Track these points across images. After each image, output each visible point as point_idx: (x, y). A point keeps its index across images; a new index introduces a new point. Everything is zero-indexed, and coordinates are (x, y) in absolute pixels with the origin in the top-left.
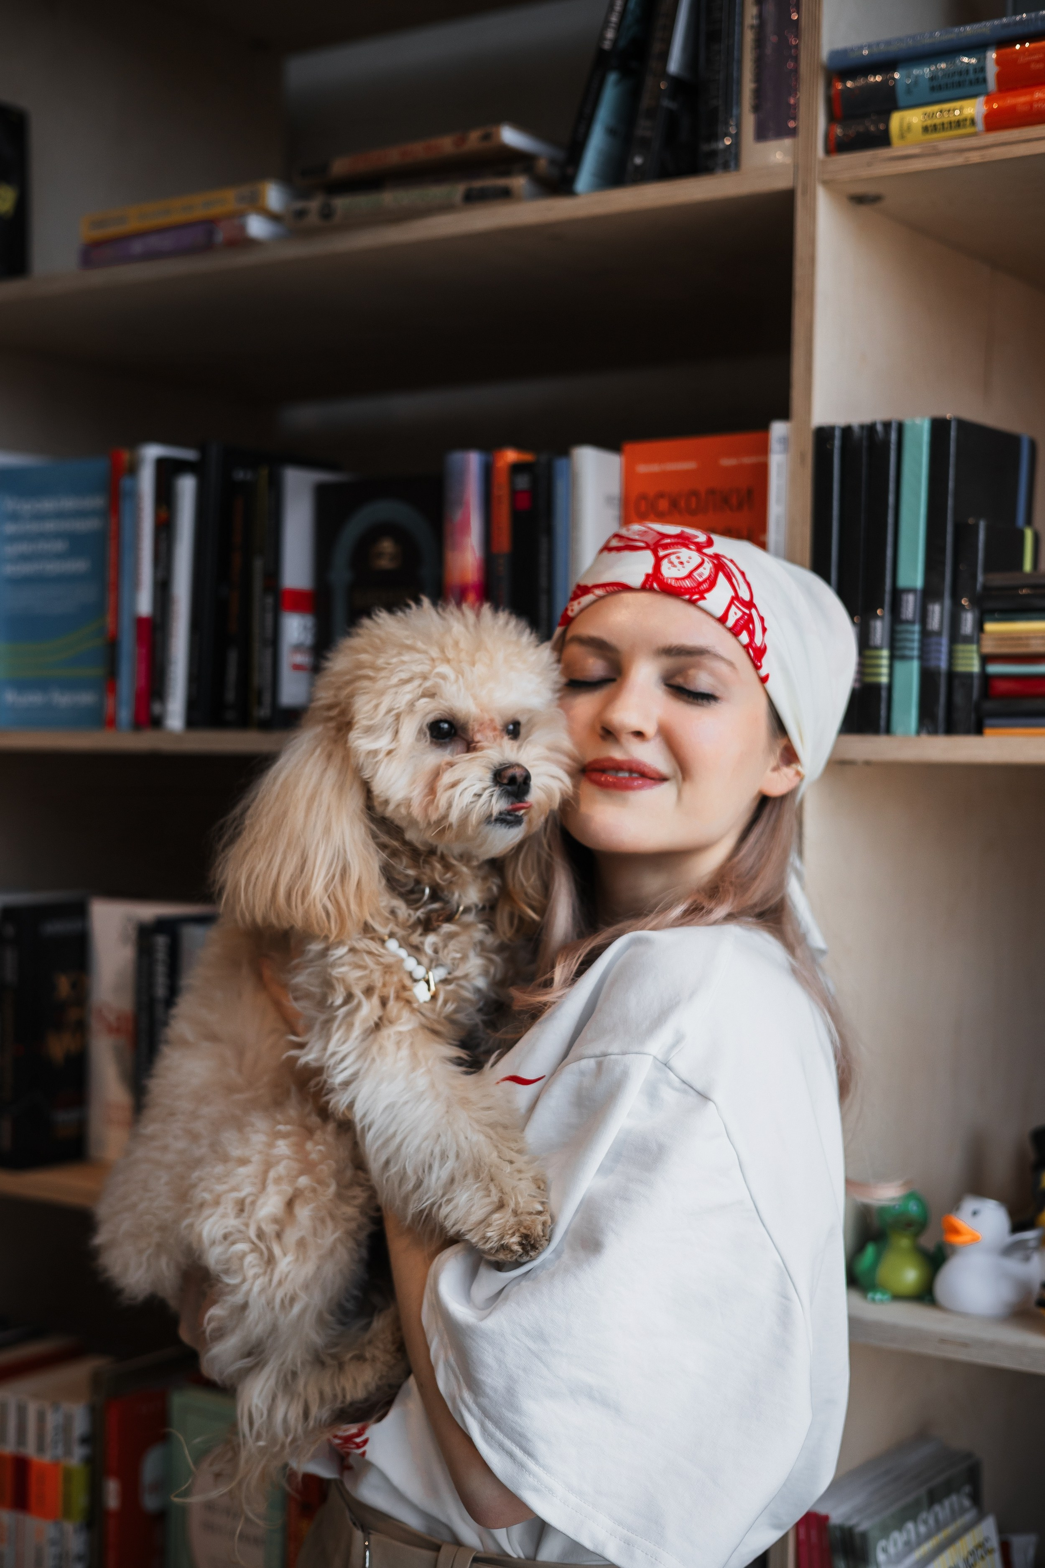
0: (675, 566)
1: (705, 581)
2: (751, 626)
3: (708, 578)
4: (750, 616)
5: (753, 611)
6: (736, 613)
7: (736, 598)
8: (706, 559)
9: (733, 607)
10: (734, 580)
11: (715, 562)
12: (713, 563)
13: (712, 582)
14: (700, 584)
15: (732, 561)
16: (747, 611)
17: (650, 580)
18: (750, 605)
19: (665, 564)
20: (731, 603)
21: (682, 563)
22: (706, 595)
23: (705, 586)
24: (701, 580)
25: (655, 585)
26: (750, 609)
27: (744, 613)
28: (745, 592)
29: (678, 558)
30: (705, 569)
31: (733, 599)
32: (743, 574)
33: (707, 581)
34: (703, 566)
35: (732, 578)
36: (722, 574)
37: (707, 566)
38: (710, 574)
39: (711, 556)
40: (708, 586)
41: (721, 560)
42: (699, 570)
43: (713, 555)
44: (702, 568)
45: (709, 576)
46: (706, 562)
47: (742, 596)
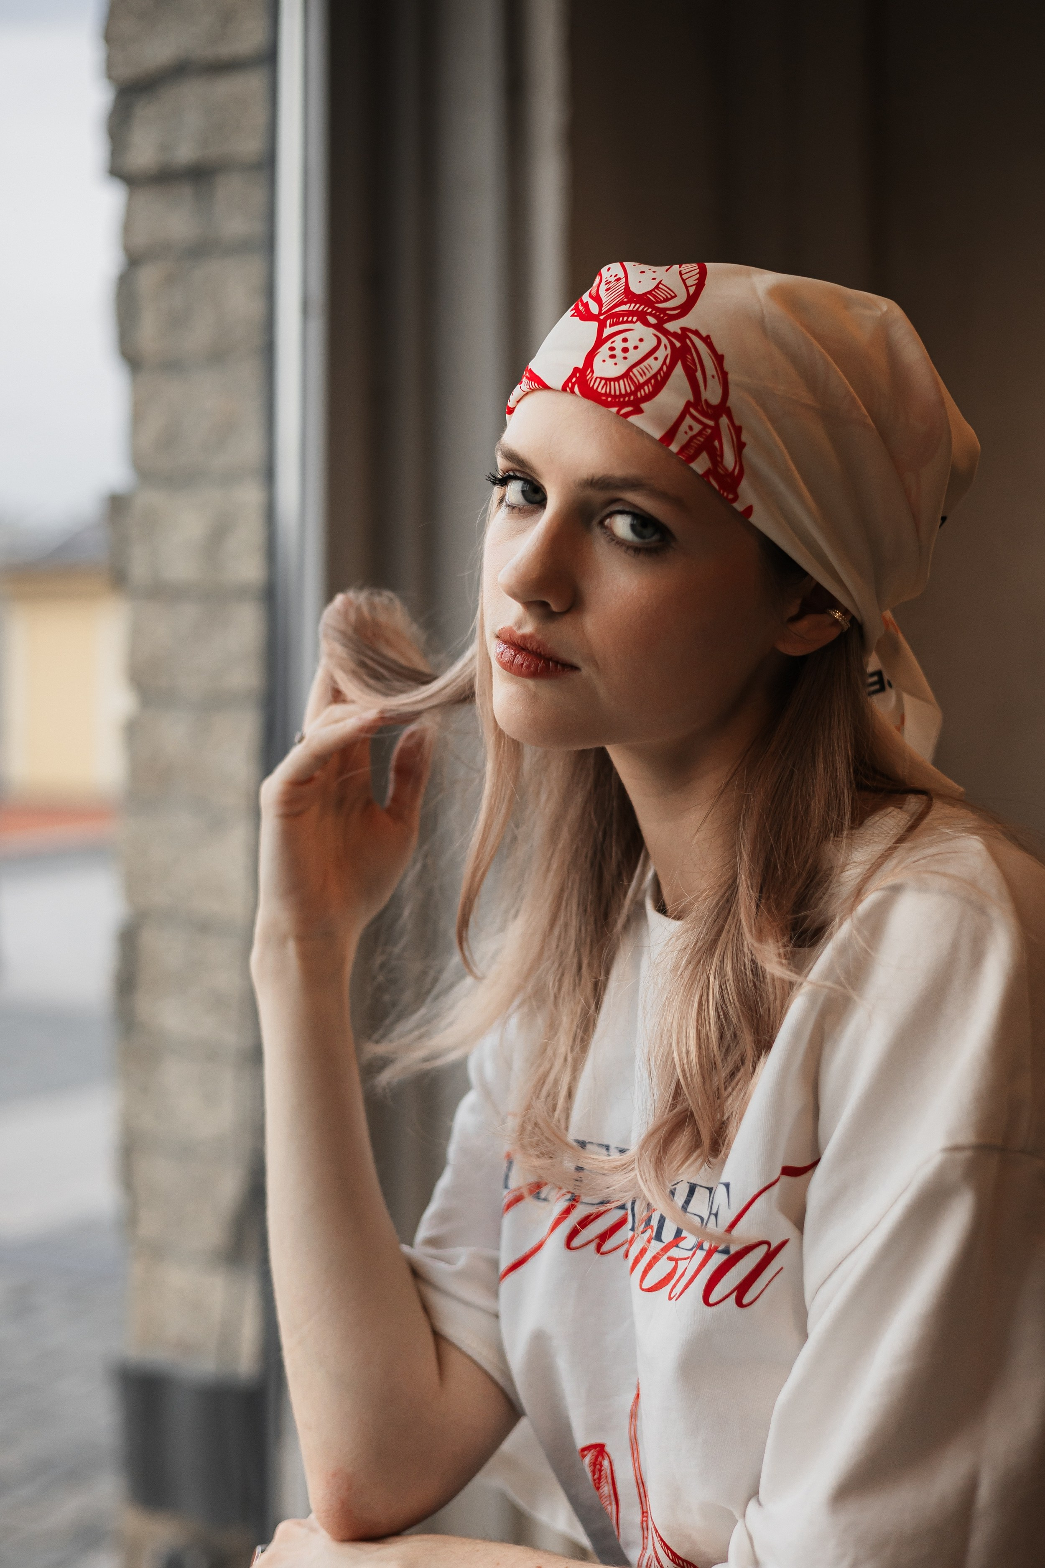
0: (613, 356)
1: (647, 382)
2: (716, 444)
3: (654, 376)
4: (717, 430)
5: (724, 419)
6: (691, 427)
7: (696, 403)
8: (664, 340)
10: (699, 374)
11: (678, 344)
12: (672, 344)
13: (659, 382)
14: (639, 387)
15: (707, 340)
16: (712, 423)
17: (574, 380)
18: (719, 411)
19: (604, 350)
20: (685, 412)
21: (625, 350)
22: (645, 406)
23: (647, 389)
24: (642, 380)
25: (576, 389)
26: (718, 419)
27: (706, 425)
28: (714, 390)
29: (625, 340)
30: (656, 359)
31: (688, 404)
32: (719, 359)
33: (653, 381)
34: (655, 355)
35: (696, 370)
36: (680, 363)
37: (662, 353)
38: (661, 368)
39: (675, 335)
40: (651, 389)
41: (688, 341)
42: (645, 363)
43: (679, 332)
44: (651, 359)
45: (658, 372)
46: (662, 347)
47: (706, 401)
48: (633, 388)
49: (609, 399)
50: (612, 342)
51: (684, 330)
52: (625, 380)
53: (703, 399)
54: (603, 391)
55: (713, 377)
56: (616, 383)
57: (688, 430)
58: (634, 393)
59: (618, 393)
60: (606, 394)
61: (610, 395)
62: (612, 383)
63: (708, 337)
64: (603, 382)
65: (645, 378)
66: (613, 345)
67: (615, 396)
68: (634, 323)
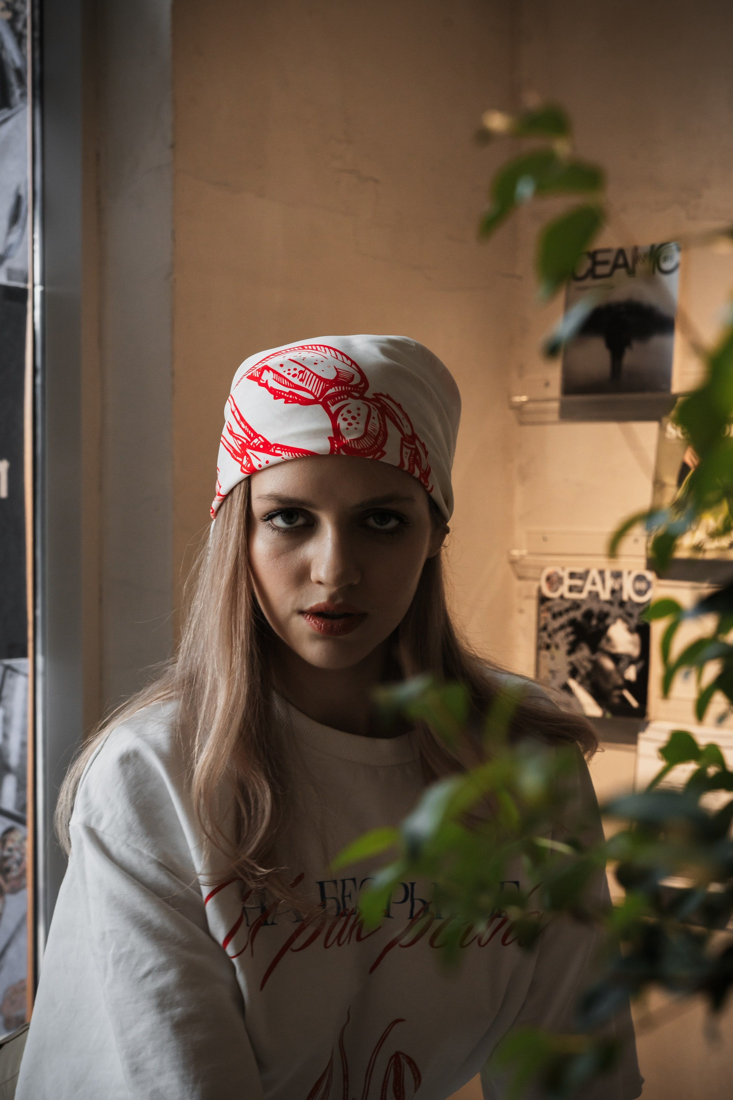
1: (379, 434)
2: (418, 457)
3: (380, 429)
4: (416, 449)
5: (417, 442)
6: (406, 453)
7: (403, 438)
8: (370, 405)
9: (405, 450)
10: (397, 420)
11: (379, 405)
12: (376, 406)
13: (384, 432)
14: (376, 438)
16: (413, 446)
17: (335, 446)
18: (414, 437)
19: (340, 421)
20: (402, 445)
21: (354, 418)
22: (384, 449)
23: (381, 439)
24: (376, 434)
26: (413, 443)
27: (412, 449)
28: (407, 426)
29: (349, 412)
30: (374, 418)
31: (402, 440)
32: (399, 406)
33: (381, 432)
34: (372, 416)
35: (395, 418)
36: (386, 416)
37: (375, 413)
38: (380, 424)
39: (373, 400)
40: (383, 438)
41: (382, 401)
42: (370, 422)
43: (374, 397)
44: (371, 419)
45: (380, 427)
46: (372, 410)
47: (406, 434)
48: (374, 441)
49: (366, 451)
50: (342, 415)
51: (374, 394)
52: (367, 436)
53: (405, 433)
54: (360, 448)
55: (403, 419)
56: (363, 440)
57: (406, 455)
58: (375, 443)
59: (368, 446)
60: (362, 449)
61: (364, 449)
62: (361, 441)
63: (387, 395)
64: (355, 442)
65: (377, 433)
66: (344, 417)
67: (368, 449)
68: (347, 399)
